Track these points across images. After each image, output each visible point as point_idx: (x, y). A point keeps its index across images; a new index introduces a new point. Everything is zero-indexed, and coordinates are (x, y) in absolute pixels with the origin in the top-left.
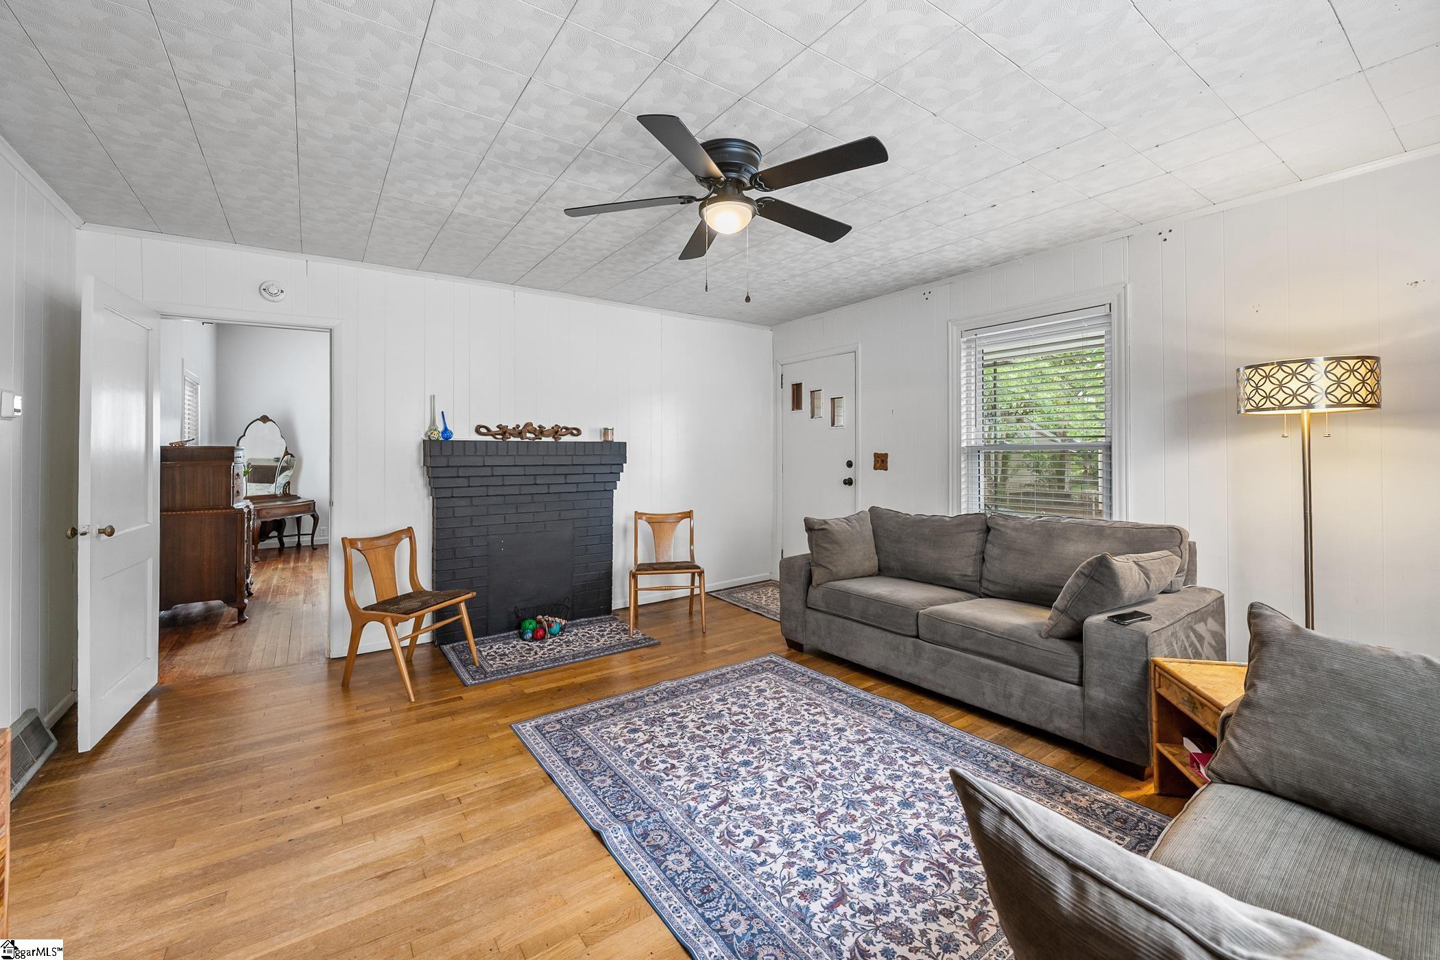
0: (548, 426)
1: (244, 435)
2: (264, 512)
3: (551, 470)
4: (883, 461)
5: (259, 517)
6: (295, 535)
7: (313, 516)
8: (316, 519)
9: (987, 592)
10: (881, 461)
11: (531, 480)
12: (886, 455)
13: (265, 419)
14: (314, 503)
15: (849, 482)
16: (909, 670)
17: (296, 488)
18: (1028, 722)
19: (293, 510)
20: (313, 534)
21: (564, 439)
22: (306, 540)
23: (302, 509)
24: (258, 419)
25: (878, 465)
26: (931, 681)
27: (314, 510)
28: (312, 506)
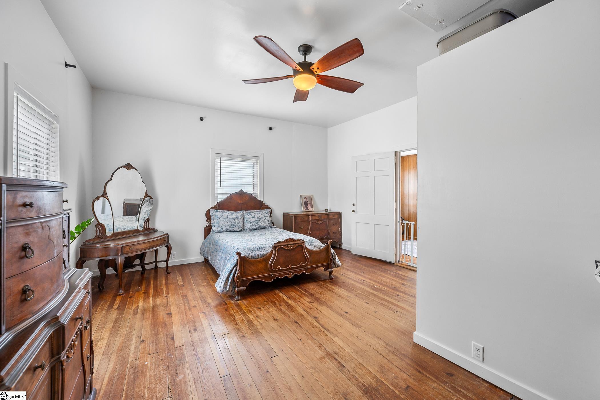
1: (111, 179)
2: (127, 249)
5: (123, 254)
6: (154, 262)
7: (167, 246)
8: (169, 249)
13: (129, 167)
14: (168, 237)
17: (154, 223)
19: (152, 244)
20: (167, 261)
22: (161, 265)
23: (159, 242)
24: (123, 167)
27: (168, 242)
28: (166, 239)
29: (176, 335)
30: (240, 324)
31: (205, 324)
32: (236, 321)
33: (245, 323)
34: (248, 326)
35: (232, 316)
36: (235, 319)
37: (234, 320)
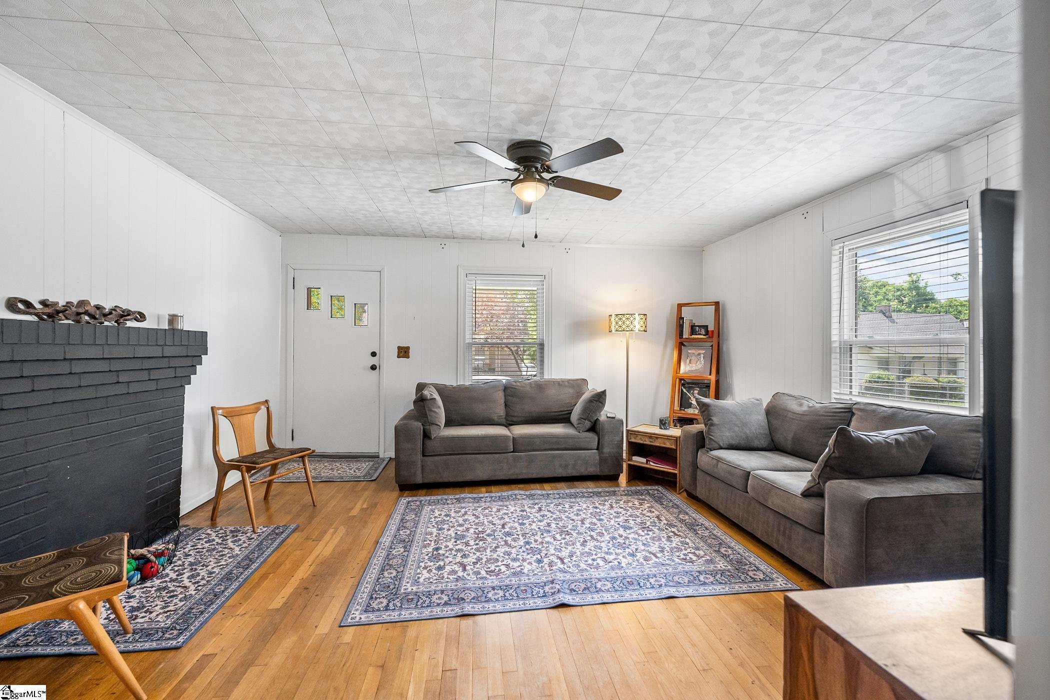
0: (108, 306)
3: (137, 365)
4: (406, 352)
9: (510, 423)
10: (404, 352)
11: (112, 378)
12: (408, 348)
15: (373, 368)
16: (511, 472)
18: (577, 475)
21: (129, 324)
25: (401, 355)
26: (525, 474)
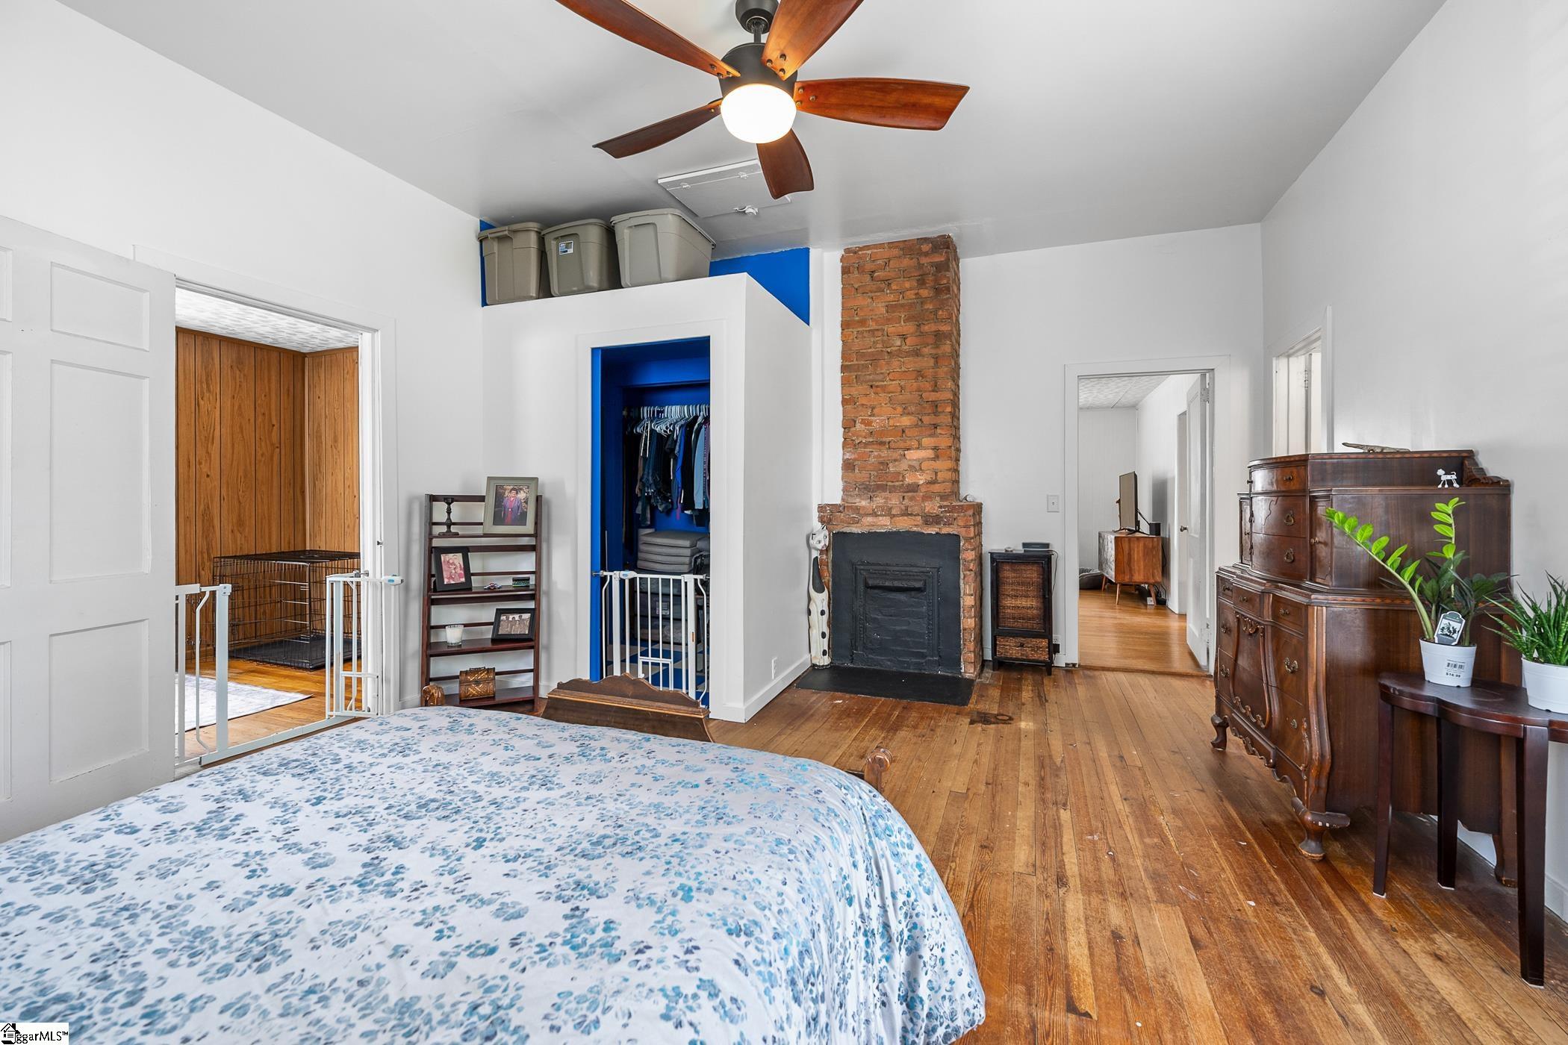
29: (1188, 950)
30: (967, 882)
31: (1080, 945)
32: (971, 896)
33: (951, 876)
34: (953, 865)
35: (970, 922)
36: (972, 907)
37: (975, 903)
